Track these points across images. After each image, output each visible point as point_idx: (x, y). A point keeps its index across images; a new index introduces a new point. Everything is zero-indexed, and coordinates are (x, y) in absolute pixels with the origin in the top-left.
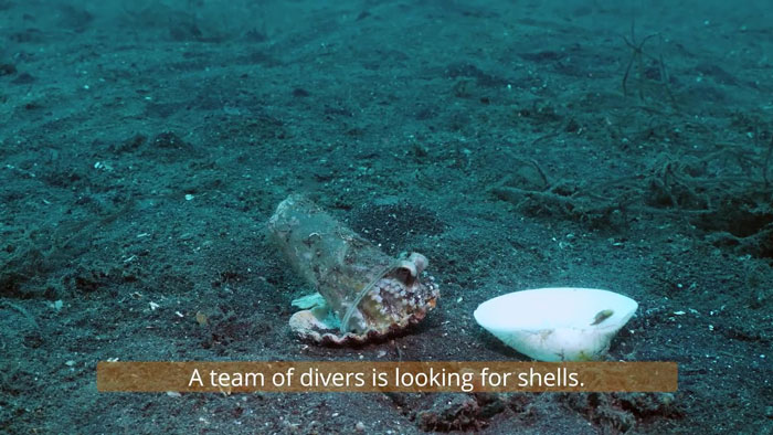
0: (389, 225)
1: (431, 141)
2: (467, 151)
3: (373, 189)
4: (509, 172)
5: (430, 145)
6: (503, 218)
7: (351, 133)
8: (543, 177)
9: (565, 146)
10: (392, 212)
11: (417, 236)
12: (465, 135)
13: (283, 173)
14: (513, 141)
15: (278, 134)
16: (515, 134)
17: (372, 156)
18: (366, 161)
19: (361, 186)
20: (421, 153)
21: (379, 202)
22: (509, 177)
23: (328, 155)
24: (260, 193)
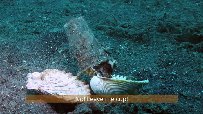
0: (55, 40)
1: (71, 7)
2: (86, 11)
3: (49, 26)
4: (102, 19)
5: (71, 8)
6: (100, 37)
7: (40, 4)
8: (116, 21)
9: (125, 9)
10: (56, 35)
11: (66, 44)
12: (85, 4)
13: (13, 19)
14: (104, 7)
15: (11, 4)
16: (105, 4)
17: (49, 12)
18: (46, 15)
19: (44, 25)
20: (68, 12)
21: (51, 31)
22: (102, 21)
23: (31, 12)
24: (4, 27)
